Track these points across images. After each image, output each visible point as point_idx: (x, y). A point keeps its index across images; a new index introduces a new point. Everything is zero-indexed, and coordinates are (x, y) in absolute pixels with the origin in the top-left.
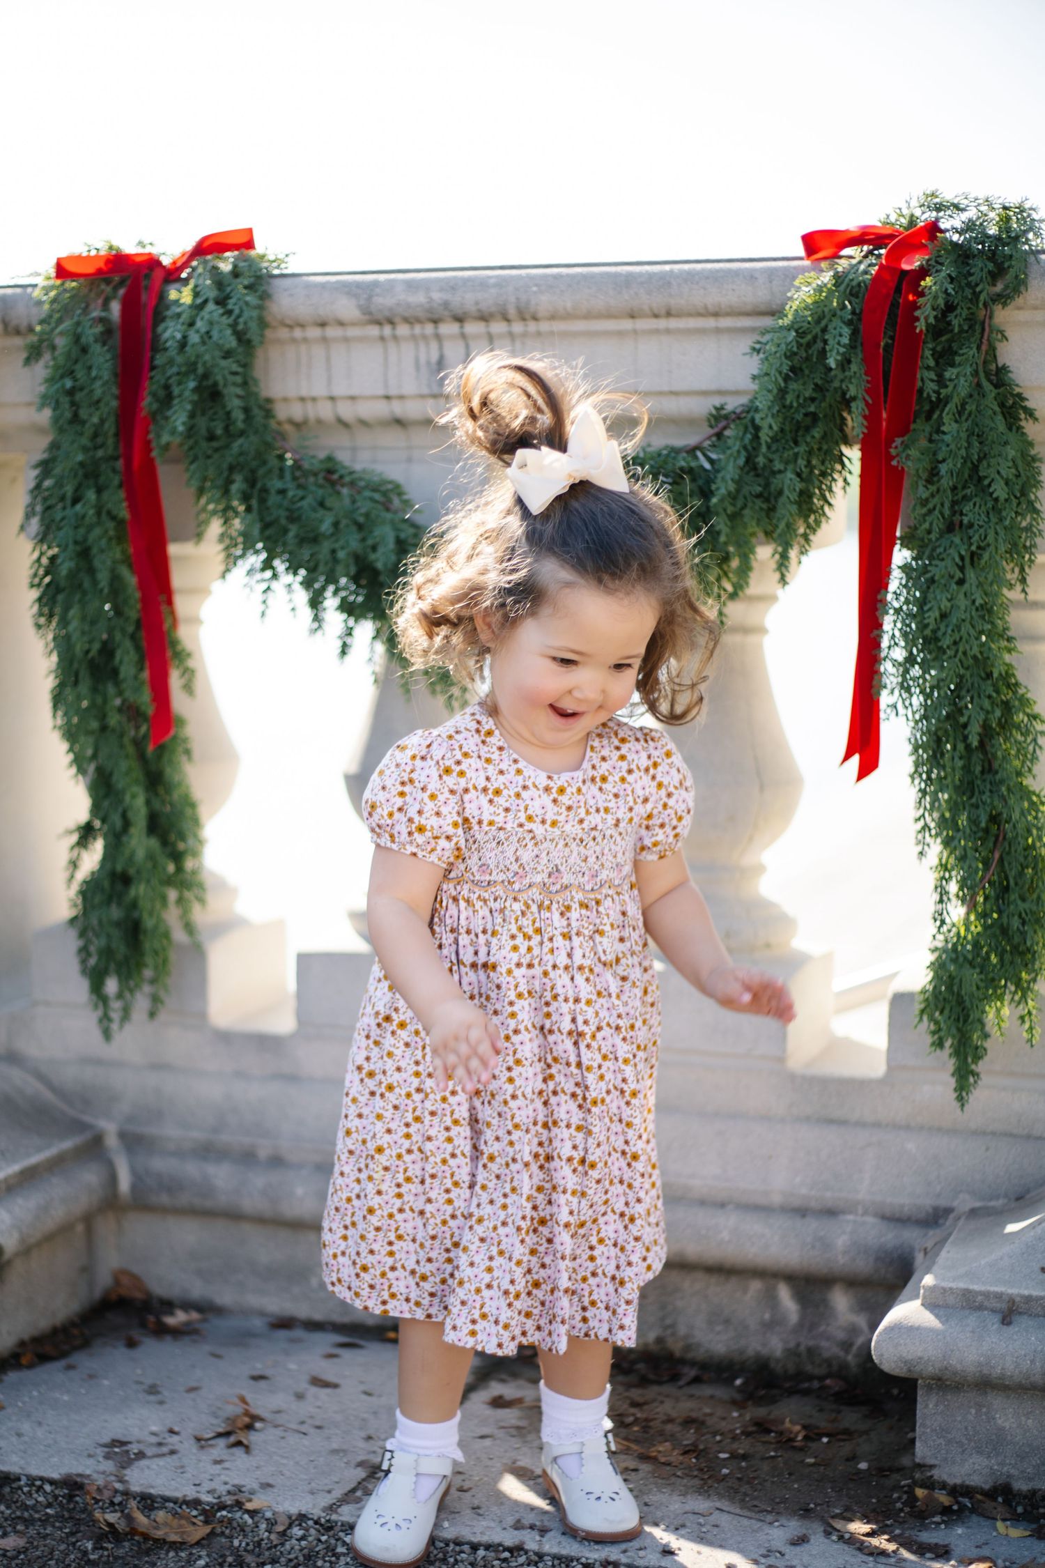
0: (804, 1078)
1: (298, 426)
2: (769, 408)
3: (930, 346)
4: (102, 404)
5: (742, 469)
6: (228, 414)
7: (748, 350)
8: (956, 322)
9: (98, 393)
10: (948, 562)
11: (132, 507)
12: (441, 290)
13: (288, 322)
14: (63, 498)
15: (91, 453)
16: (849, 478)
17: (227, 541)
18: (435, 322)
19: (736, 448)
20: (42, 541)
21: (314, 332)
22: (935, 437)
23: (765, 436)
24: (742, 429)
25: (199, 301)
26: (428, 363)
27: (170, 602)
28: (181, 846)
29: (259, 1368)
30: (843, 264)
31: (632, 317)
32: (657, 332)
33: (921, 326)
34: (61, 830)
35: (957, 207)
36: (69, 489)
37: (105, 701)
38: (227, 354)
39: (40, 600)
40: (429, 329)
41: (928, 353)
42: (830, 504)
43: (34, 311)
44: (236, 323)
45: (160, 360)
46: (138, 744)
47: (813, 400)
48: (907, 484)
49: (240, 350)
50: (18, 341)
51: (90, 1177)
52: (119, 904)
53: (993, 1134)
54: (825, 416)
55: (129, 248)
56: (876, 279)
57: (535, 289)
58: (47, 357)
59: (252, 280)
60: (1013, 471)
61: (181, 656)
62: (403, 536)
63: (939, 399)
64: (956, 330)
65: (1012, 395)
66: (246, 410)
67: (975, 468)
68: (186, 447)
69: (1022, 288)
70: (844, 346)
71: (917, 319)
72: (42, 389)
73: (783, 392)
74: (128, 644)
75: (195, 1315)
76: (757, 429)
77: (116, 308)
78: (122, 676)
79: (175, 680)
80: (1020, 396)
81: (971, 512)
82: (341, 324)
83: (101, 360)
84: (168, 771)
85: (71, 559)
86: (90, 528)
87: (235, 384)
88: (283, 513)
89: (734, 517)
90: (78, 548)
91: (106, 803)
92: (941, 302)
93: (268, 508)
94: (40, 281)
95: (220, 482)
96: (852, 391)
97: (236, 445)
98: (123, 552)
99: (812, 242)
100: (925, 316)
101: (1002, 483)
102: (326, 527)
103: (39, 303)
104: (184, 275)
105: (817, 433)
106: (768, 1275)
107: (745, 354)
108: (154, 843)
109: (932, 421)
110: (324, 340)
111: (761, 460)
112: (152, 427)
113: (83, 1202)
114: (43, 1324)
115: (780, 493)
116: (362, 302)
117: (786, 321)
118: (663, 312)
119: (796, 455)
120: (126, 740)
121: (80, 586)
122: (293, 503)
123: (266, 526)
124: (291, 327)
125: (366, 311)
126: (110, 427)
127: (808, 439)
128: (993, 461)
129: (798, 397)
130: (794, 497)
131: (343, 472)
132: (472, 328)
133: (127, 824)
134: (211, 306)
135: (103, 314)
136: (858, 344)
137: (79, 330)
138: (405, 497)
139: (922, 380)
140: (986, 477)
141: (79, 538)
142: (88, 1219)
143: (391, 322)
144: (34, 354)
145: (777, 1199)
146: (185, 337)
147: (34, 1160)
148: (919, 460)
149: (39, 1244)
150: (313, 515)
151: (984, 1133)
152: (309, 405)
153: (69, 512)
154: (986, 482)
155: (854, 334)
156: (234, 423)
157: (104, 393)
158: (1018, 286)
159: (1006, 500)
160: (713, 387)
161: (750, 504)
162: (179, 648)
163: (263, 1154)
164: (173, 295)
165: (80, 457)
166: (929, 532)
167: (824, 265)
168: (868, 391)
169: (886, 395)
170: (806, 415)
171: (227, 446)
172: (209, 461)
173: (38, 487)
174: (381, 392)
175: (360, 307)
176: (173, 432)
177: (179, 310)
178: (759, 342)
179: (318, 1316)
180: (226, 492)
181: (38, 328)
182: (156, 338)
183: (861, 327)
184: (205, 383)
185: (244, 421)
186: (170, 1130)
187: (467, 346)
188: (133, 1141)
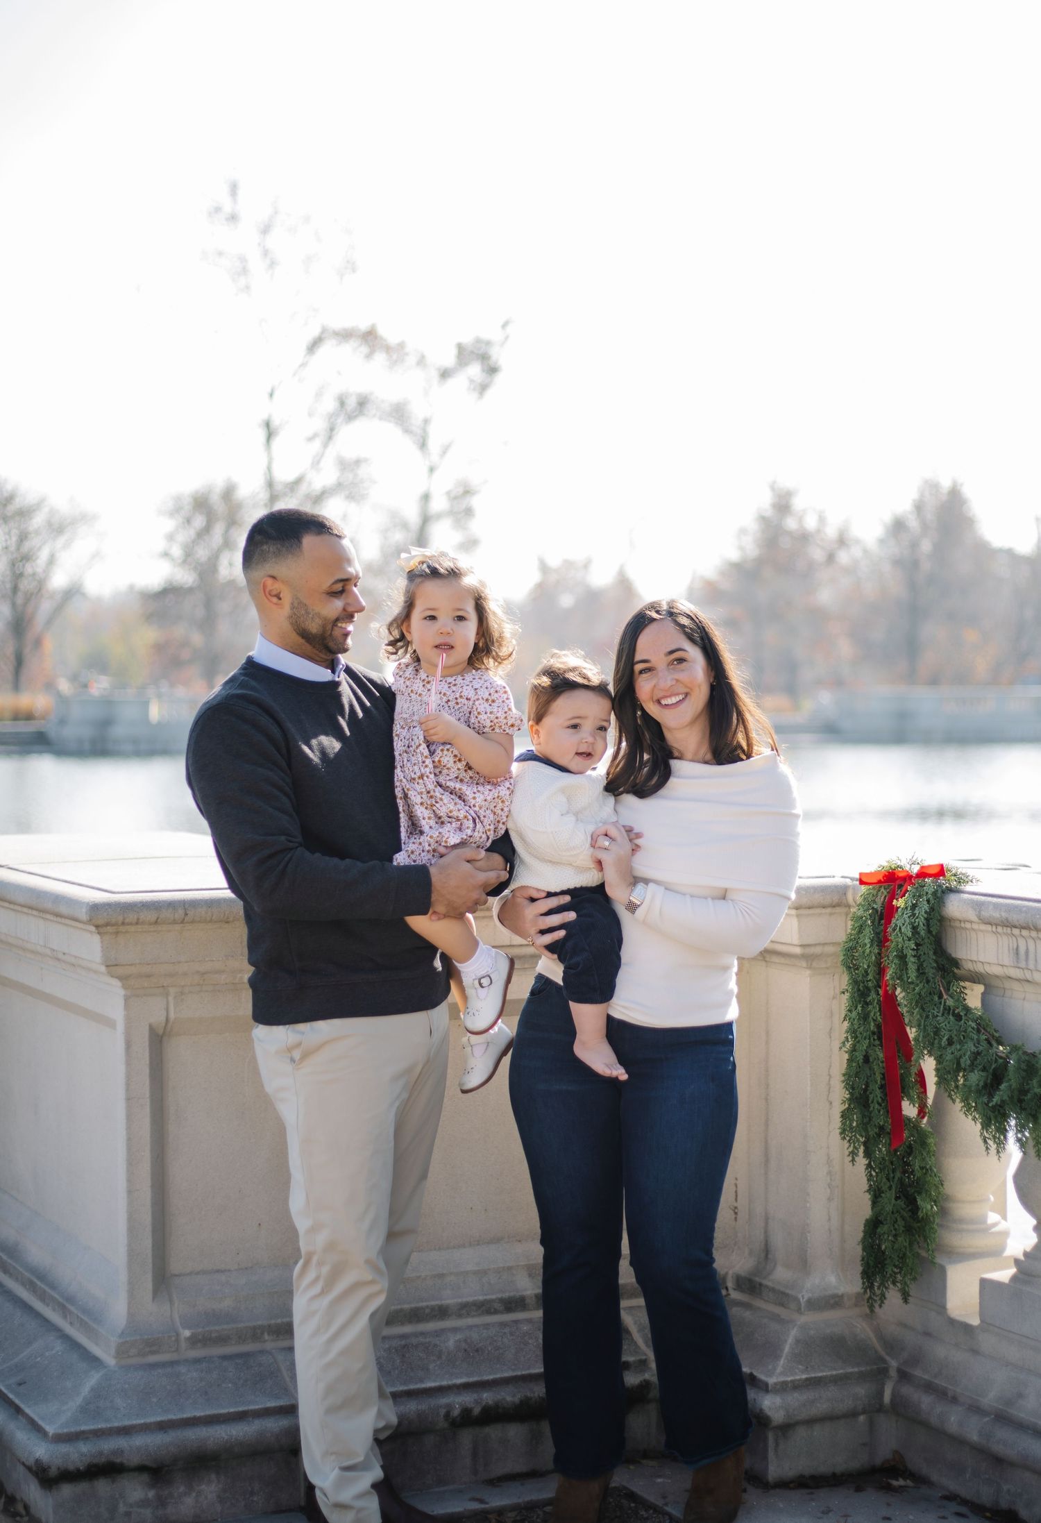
26: (1013, 949)
40: (1009, 929)
51: (860, 1390)
74: (878, 1092)
75: (909, 1483)
108: (901, 1203)
110: (973, 929)
116: (977, 913)
122: (939, 1024)
125: (979, 917)
132: (1025, 933)
143: (994, 924)
163: (950, 1394)
164: (895, 900)
174: (996, 962)
179: (968, 1498)
186: (918, 1372)
187: (1027, 941)
188: (904, 1376)
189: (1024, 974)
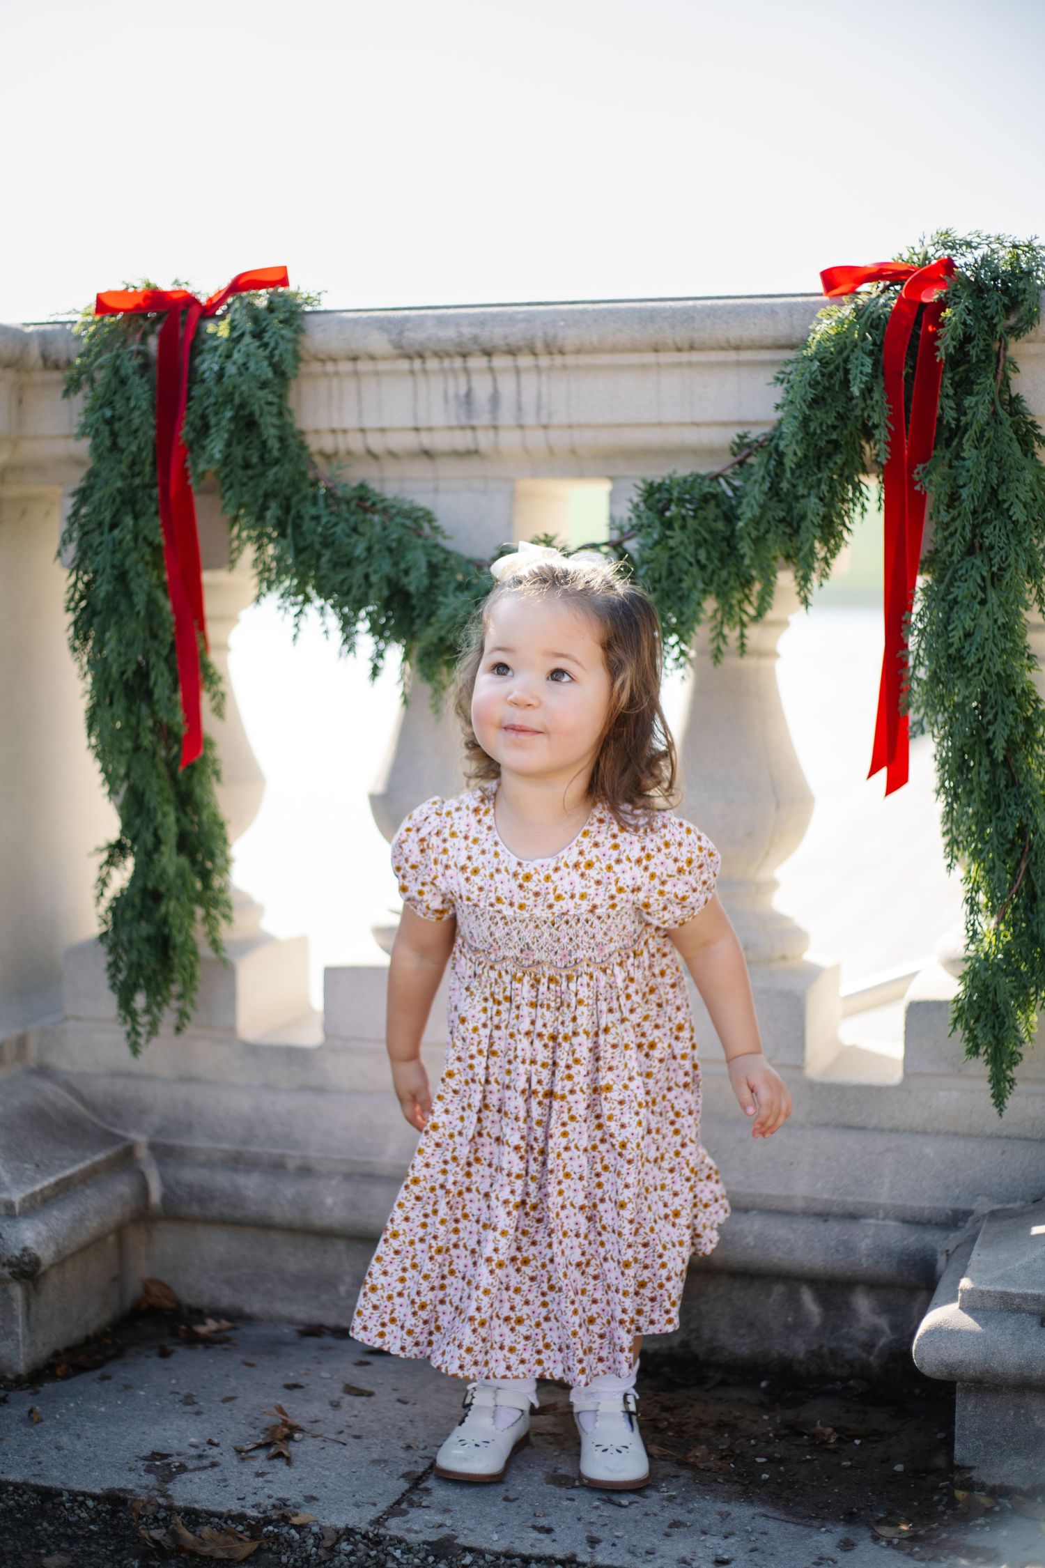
0: (822, 1085)
1: (328, 457)
2: (793, 435)
3: (949, 375)
4: (140, 434)
5: (766, 494)
6: (264, 443)
7: (772, 380)
8: (974, 352)
9: (136, 422)
10: (971, 584)
11: (168, 534)
12: (471, 325)
13: (321, 356)
14: (100, 524)
15: (129, 481)
16: (867, 504)
17: (261, 567)
18: (464, 356)
19: (761, 473)
20: (78, 568)
21: (345, 367)
22: (955, 463)
23: (789, 462)
24: (766, 456)
25: (235, 334)
26: (457, 396)
27: (202, 627)
28: (209, 865)
29: (292, 1376)
30: (862, 300)
31: (656, 350)
32: (679, 365)
33: (941, 356)
34: (92, 849)
35: (969, 244)
36: (107, 516)
37: (138, 723)
38: (264, 385)
39: (75, 623)
40: (458, 362)
41: (947, 382)
42: (848, 530)
43: (73, 345)
44: (271, 356)
45: (197, 391)
46: (169, 764)
47: (835, 428)
48: (929, 508)
49: (276, 381)
50: (57, 376)
51: (123, 1187)
52: (148, 921)
53: (1008, 1137)
54: (847, 443)
55: (166, 286)
56: (896, 311)
57: (562, 324)
58: (86, 389)
59: (287, 315)
60: (1031, 494)
61: (212, 678)
62: (434, 560)
63: (958, 426)
64: (974, 360)
65: (1026, 423)
66: (282, 439)
67: (994, 492)
68: (222, 475)
69: (1035, 322)
70: (867, 375)
71: (938, 349)
72: (82, 419)
73: (806, 420)
74: (162, 666)
75: (224, 1324)
76: (781, 455)
77: (153, 343)
78: (156, 696)
79: (206, 703)
80: (1033, 424)
81: (992, 534)
82: (372, 358)
83: (140, 391)
84: (198, 790)
85: (109, 582)
86: (127, 554)
87: (270, 413)
88: (317, 539)
89: (758, 542)
90: (115, 572)
91: (138, 822)
92: (960, 331)
93: (302, 534)
94: (78, 318)
95: (256, 509)
96: (876, 418)
97: (271, 473)
98: (159, 577)
99: (831, 279)
100: (945, 346)
101: (1021, 505)
102: (360, 551)
103: (79, 338)
104: (219, 312)
105: (839, 459)
106: (791, 1279)
107: (769, 384)
108: (183, 861)
109: (951, 449)
110: (356, 373)
111: (785, 485)
112: (189, 456)
113: (117, 1213)
114: (78, 1334)
115: (803, 517)
116: (394, 337)
117: (809, 352)
118: (686, 345)
119: (820, 481)
120: (157, 760)
121: (116, 609)
122: (327, 529)
123: (299, 551)
124: (323, 361)
125: (397, 345)
126: (148, 456)
127: (831, 465)
128: (1012, 485)
129: (821, 424)
130: (817, 520)
131: (374, 499)
132: (500, 362)
133: (158, 842)
134: (247, 339)
135: (142, 348)
136: (880, 374)
137: (118, 362)
138: (435, 524)
139: (942, 409)
140: (1004, 501)
141: (116, 562)
142: (120, 1231)
143: (421, 356)
144: (72, 387)
145: (799, 1204)
146: (222, 369)
147: (68, 1172)
148: (941, 485)
149: (73, 1255)
150: (347, 540)
151: (999, 1137)
152: (340, 437)
153: (106, 537)
154: (1006, 506)
155: (875, 365)
156: (270, 451)
157: (142, 422)
158: (1031, 320)
159: (1025, 523)
160: (734, 418)
161: (773, 529)
162: (211, 671)
163: (291, 1165)
164: (210, 328)
165: (119, 484)
166: (950, 555)
167: (844, 298)
168: (889, 418)
169: (907, 421)
170: (828, 442)
171: (263, 474)
172: (244, 489)
173: (75, 514)
174: (411, 424)
175: (391, 341)
176: (211, 459)
177: (215, 343)
178: (783, 373)
180: (260, 518)
181: (78, 361)
182: (193, 370)
183: (882, 357)
184: (241, 413)
185: (280, 449)
186: (200, 1142)
187: (495, 380)
188: (164, 1153)
189: (475, 438)
